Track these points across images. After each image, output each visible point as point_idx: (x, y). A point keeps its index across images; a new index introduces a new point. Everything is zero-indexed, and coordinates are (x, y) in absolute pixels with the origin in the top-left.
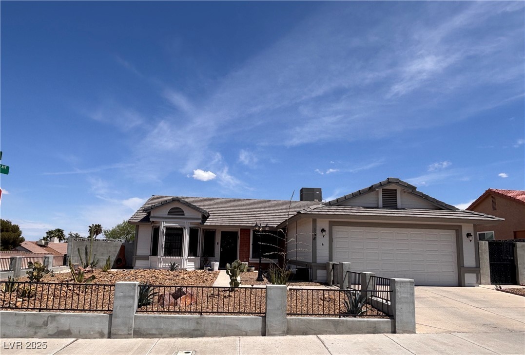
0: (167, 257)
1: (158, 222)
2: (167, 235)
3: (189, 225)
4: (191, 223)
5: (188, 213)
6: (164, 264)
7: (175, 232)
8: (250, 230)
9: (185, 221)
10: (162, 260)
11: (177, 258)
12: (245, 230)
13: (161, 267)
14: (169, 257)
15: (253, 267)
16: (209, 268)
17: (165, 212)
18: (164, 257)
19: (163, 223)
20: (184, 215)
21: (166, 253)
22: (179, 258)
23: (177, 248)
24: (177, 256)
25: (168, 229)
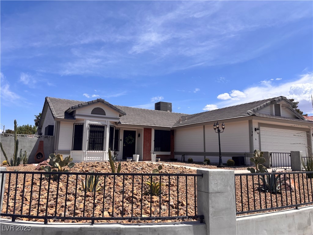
0: (91, 151)
1: (83, 120)
2: (91, 132)
3: (110, 124)
4: (111, 122)
5: (109, 113)
6: (89, 158)
7: (99, 129)
8: (151, 129)
9: (107, 120)
10: (86, 153)
11: (100, 151)
12: (148, 130)
13: (86, 160)
14: (93, 151)
15: (159, 158)
16: (132, 159)
17: (88, 111)
18: (89, 151)
19: (87, 121)
20: (105, 115)
21: (90, 148)
22: (102, 151)
23: (100, 144)
24: (100, 150)
25: (91, 126)
